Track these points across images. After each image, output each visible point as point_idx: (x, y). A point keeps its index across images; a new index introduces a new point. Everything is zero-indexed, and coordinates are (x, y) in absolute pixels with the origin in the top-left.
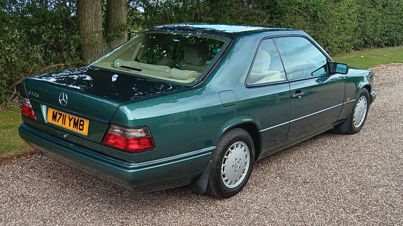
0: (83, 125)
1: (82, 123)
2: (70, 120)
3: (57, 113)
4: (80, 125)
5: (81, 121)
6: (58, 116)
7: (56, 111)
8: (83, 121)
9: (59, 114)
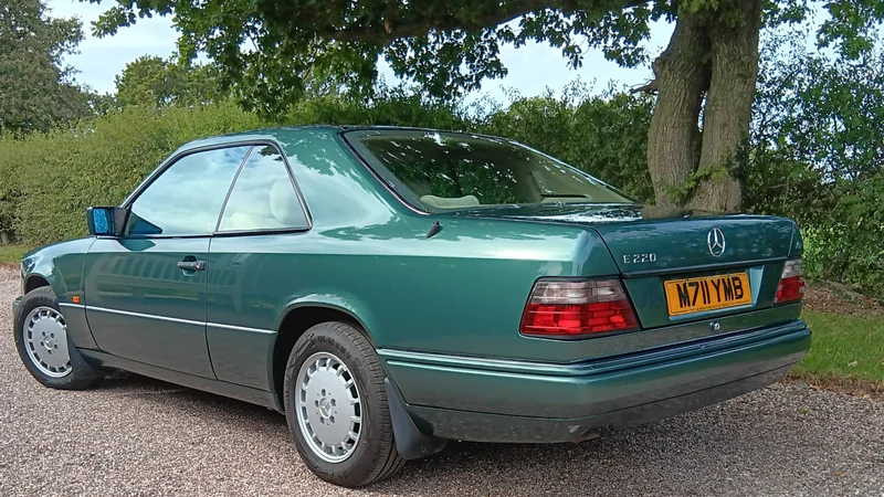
0: (740, 287)
1: (737, 283)
2: (717, 288)
3: (685, 285)
4: (736, 288)
5: (734, 279)
6: (691, 291)
7: (681, 282)
8: (737, 279)
9: (691, 284)
